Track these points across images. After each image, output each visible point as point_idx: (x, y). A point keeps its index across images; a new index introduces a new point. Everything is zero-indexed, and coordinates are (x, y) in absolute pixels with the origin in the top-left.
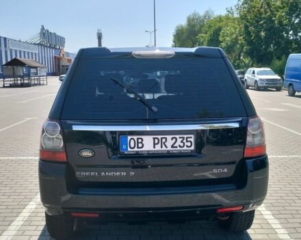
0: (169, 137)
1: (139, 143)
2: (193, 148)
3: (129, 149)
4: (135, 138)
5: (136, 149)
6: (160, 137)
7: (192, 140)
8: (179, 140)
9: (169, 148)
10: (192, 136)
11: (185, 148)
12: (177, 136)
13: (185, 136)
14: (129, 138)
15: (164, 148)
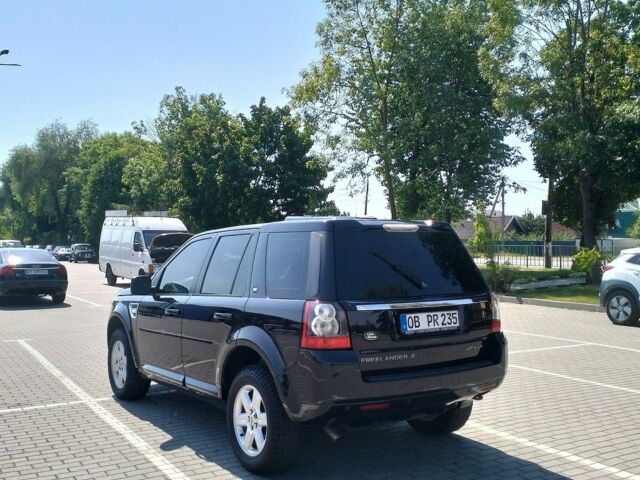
0: (439, 314)
1: (416, 321)
2: (458, 324)
3: (409, 329)
4: (413, 316)
5: (414, 328)
6: (432, 314)
7: (456, 316)
8: (447, 317)
9: (441, 326)
10: (456, 312)
11: (452, 325)
12: (445, 313)
13: (451, 312)
14: (408, 316)
15: (436, 326)
